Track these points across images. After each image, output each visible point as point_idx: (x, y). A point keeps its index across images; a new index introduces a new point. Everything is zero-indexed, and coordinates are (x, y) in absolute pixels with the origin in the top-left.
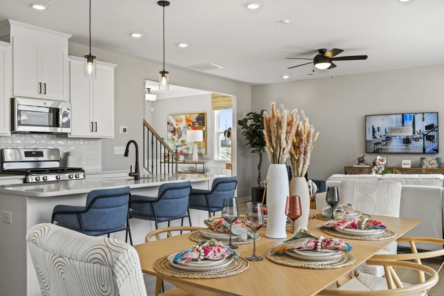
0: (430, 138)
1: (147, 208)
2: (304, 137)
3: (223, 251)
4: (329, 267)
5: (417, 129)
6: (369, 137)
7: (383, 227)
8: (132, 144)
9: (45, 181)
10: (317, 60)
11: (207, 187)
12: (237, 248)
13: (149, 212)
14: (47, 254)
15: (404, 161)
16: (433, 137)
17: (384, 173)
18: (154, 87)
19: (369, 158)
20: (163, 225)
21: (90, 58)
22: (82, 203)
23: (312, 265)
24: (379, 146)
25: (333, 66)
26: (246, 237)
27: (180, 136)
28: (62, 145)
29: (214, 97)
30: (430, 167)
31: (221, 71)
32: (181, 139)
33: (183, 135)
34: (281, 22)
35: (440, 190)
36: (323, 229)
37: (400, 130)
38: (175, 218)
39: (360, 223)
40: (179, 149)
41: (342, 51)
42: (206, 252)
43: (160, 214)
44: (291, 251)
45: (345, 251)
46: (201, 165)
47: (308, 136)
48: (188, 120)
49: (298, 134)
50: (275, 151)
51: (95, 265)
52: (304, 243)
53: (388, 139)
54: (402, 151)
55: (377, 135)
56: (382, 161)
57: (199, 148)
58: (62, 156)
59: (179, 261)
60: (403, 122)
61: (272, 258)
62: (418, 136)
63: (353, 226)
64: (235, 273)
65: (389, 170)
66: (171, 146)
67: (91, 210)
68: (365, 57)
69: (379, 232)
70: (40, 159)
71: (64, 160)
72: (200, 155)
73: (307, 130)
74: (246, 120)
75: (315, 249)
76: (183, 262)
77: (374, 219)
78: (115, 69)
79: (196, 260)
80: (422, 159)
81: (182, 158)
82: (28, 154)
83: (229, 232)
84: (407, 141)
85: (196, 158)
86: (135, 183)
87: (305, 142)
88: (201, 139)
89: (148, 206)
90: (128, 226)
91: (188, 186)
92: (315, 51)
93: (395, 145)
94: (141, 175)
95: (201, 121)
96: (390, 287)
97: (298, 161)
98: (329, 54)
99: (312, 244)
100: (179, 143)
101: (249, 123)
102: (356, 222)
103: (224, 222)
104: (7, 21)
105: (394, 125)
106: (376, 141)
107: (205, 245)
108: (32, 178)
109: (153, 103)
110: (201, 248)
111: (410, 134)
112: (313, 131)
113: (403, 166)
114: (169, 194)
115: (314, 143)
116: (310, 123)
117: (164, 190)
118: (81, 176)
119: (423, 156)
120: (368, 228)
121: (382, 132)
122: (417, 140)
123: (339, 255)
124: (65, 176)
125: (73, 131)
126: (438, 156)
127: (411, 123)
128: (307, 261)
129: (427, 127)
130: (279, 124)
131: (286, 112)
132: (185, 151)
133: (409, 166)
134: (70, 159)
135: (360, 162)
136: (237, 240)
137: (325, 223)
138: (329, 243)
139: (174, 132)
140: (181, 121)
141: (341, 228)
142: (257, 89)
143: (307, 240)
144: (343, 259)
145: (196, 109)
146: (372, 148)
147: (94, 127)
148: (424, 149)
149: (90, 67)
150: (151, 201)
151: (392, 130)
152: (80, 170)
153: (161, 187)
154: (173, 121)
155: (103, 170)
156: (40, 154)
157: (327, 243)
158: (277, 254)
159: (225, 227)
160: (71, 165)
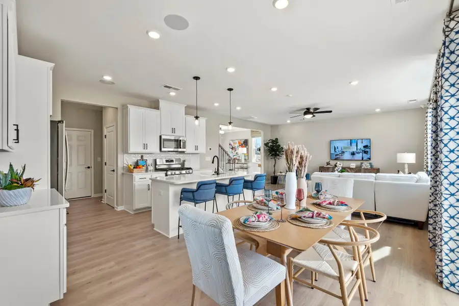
0: (366, 152)
1: (224, 189)
2: (304, 159)
3: (266, 217)
4: (321, 227)
5: (359, 148)
6: (333, 151)
7: (346, 205)
8: (216, 158)
9: (175, 174)
10: (305, 113)
11: (251, 178)
12: (272, 214)
13: (225, 191)
14: (188, 219)
15: (352, 164)
16: (368, 151)
17: (342, 171)
18: (223, 127)
19: (333, 163)
20: (231, 198)
21: (197, 118)
22: (194, 187)
23: (311, 226)
24: (338, 156)
25: (314, 116)
26: (275, 209)
27: (235, 151)
28: (182, 157)
29: (252, 132)
30: (366, 167)
31: (256, 119)
32: (236, 152)
33: (237, 150)
34: (288, 96)
35: (373, 182)
36: (314, 204)
37: (349, 148)
38: (236, 194)
39: (334, 202)
40: (235, 157)
41: (319, 109)
42: (259, 218)
43: (230, 192)
44: (300, 218)
45: (328, 219)
46: (246, 165)
47: (306, 158)
48: (239, 143)
49: (301, 157)
50: (290, 166)
51: (212, 228)
52: (307, 214)
53: (343, 152)
54: (350, 159)
55: (337, 150)
56: (340, 164)
57: (245, 156)
58: (182, 162)
59: (246, 222)
60: (351, 144)
61: (290, 221)
62: (359, 151)
63: (330, 203)
64: (273, 229)
65: (344, 170)
66: (231, 155)
67: (198, 191)
68: (331, 112)
69: (344, 207)
70: (172, 163)
71: (183, 164)
72: (245, 159)
73: (306, 154)
74: (268, 143)
75: (312, 217)
76: (248, 223)
77: (341, 201)
78: (206, 120)
79: (254, 222)
80: (362, 163)
81: (237, 161)
82: (167, 161)
83: (267, 206)
84: (353, 154)
85: (243, 161)
86: (218, 177)
87: (305, 161)
88: (245, 152)
89: (224, 188)
90: (215, 196)
91: (242, 178)
92: (304, 109)
93: (347, 156)
94: (220, 172)
95: (245, 143)
96: (352, 240)
97: (301, 170)
98: (312, 111)
99: (311, 215)
100: (235, 154)
101: (270, 144)
102: (332, 202)
103: (265, 201)
104: (158, 100)
105: (346, 146)
106: (336, 153)
107: (258, 214)
108: (169, 173)
109: (222, 135)
110: (256, 216)
111: (355, 150)
112: (309, 155)
113: (351, 167)
114: (234, 182)
115: (309, 161)
116: (307, 151)
117: (232, 181)
118: (191, 171)
119: (362, 162)
120: (338, 205)
121: (340, 149)
122: (358, 153)
123: (325, 221)
124: (184, 172)
125: (187, 150)
126: (370, 162)
127: (355, 144)
128: (309, 223)
129: (364, 147)
130: (292, 152)
131: (296, 146)
132: (238, 158)
133: (354, 167)
134: (186, 163)
135: (327, 164)
136: (271, 210)
137: (315, 201)
138: (320, 215)
139: (232, 148)
140: (236, 143)
141: (324, 204)
142: (274, 127)
143: (308, 212)
144: (327, 223)
145: (243, 137)
146: (334, 157)
147: (196, 148)
148: (363, 158)
149: (197, 122)
150: (226, 186)
151: (345, 148)
152: (190, 169)
153: (231, 178)
154: (232, 143)
155: (200, 168)
156: (172, 161)
157: (319, 215)
158: (293, 219)
159: (265, 203)
160: (186, 166)
